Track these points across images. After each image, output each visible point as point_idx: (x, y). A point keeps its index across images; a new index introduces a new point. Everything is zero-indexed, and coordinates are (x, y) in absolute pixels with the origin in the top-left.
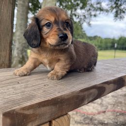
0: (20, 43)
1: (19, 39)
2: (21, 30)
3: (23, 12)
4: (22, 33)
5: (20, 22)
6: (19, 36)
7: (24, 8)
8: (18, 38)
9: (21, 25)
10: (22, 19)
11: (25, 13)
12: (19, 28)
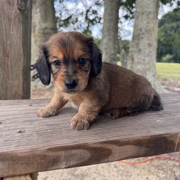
0: (107, 54)
1: (106, 49)
2: (109, 35)
3: (111, 10)
4: (110, 40)
5: (108, 25)
6: (106, 44)
7: (114, 4)
8: (104, 46)
9: (109, 30)
10: (111, 20)
11: (114, 12)
12: (106, 33)
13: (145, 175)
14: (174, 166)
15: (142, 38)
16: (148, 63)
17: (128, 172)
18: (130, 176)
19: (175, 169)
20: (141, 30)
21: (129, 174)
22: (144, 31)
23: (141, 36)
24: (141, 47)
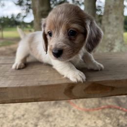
13: (94, 119)
14: (121, 114)
15: (111, 13)
16: (116, 33)
17: (82, 116)
18: (82, 119)
19: (120, 117)
20: (109, 6)
21: (82, 117)
22: (112, 7)
23: (110, 12)
24: (110, 20)
